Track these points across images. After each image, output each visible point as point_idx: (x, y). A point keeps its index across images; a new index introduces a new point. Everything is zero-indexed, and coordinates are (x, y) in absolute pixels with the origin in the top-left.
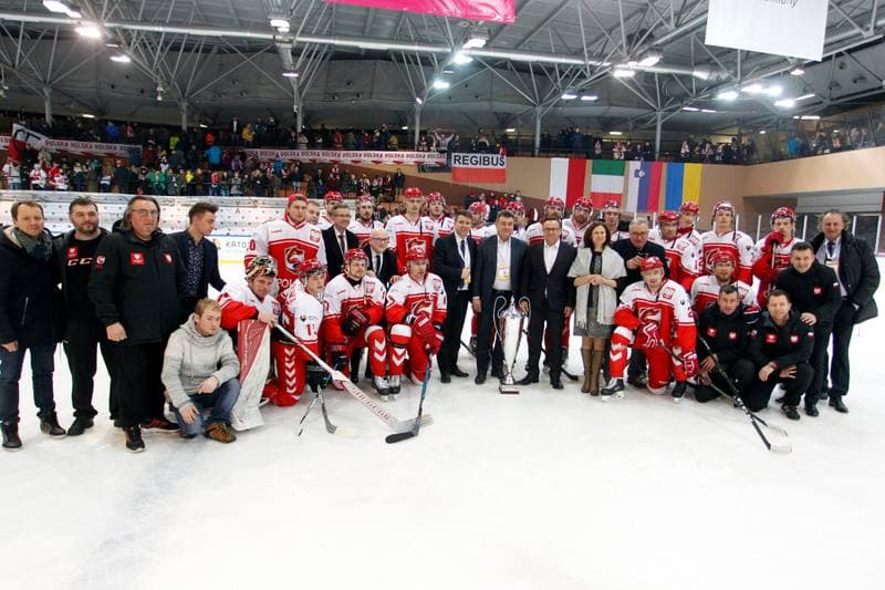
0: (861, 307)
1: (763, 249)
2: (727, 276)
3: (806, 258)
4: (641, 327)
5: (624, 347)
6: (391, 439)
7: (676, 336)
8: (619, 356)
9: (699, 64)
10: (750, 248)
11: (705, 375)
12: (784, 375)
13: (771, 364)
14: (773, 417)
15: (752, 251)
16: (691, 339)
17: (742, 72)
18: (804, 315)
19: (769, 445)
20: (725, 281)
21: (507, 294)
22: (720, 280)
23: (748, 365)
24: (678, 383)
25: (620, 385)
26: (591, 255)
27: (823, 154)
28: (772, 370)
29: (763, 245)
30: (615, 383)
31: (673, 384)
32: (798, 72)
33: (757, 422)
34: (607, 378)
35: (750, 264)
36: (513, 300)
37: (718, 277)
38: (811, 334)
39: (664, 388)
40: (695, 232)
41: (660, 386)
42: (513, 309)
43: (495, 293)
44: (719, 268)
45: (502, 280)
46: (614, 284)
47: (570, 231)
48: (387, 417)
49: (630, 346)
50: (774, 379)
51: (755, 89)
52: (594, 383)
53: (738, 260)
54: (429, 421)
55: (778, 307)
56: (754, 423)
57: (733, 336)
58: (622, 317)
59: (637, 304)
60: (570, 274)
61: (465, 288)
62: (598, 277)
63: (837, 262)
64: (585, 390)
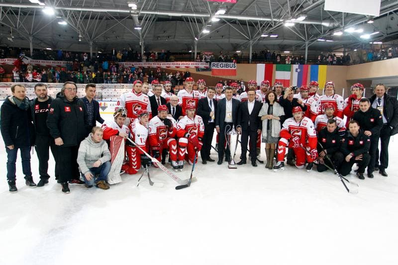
0: (394, 128)
1: (347, 103)
2: (331, 115)
3: (365, 105)
4: (292, 138)
5: (284, 147)
6: (178, 188)
7: (308, 142)
8: (282, 151)
9: (325, 19)
10: (341, 102)
11: (321, 159)
12: (357, 159)
13: (351, 154)
14: (352, 178)
15: (343, 103)
16: (314, 143)
17: (344, 22)
18: (366, 132)
19: (348, 190)
20: (330, 117)
21: (231, 124)
22: (328, 117)
23: (340, 155)
24: (309, 163)
25: (283, 165)
26: (268, 106)
27: (383, 59)
28: (351, 157)
29: (347, 101)
30: (280, 164)
31: (307, 164)
32: (371, 22)
33: (344, 180)
34: (277, 161)
35: (342, 109)
36: (234, 127)
37: (327, 115)
38: (369, 140)
39: (303, 166)
40: (317, 95)
41: (301, 165)
42: (233, 130)
43: (226, 123)
44: (327, 111)
45: (229, 118)
46: (279, 119)
47: (260, 96)
48: (176, 178)
49: (287, 147)
50: (353, 161)
51: (351, 30)
52: (270, 163)
53: (336, 107)
54: (195, 180)
55: (353, 128)
56: (342, 180)
57: (334, 141)
58: (283, 134)
59: (290, 128)
60: (260, 115)
61: (212, 121)
62: (271, 116)
63: (382, 108)
64: (267, 167)
